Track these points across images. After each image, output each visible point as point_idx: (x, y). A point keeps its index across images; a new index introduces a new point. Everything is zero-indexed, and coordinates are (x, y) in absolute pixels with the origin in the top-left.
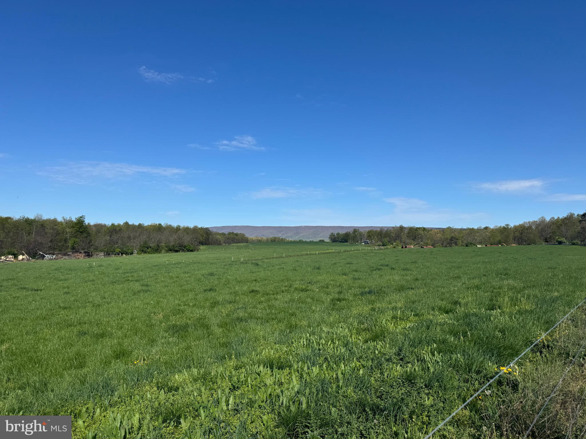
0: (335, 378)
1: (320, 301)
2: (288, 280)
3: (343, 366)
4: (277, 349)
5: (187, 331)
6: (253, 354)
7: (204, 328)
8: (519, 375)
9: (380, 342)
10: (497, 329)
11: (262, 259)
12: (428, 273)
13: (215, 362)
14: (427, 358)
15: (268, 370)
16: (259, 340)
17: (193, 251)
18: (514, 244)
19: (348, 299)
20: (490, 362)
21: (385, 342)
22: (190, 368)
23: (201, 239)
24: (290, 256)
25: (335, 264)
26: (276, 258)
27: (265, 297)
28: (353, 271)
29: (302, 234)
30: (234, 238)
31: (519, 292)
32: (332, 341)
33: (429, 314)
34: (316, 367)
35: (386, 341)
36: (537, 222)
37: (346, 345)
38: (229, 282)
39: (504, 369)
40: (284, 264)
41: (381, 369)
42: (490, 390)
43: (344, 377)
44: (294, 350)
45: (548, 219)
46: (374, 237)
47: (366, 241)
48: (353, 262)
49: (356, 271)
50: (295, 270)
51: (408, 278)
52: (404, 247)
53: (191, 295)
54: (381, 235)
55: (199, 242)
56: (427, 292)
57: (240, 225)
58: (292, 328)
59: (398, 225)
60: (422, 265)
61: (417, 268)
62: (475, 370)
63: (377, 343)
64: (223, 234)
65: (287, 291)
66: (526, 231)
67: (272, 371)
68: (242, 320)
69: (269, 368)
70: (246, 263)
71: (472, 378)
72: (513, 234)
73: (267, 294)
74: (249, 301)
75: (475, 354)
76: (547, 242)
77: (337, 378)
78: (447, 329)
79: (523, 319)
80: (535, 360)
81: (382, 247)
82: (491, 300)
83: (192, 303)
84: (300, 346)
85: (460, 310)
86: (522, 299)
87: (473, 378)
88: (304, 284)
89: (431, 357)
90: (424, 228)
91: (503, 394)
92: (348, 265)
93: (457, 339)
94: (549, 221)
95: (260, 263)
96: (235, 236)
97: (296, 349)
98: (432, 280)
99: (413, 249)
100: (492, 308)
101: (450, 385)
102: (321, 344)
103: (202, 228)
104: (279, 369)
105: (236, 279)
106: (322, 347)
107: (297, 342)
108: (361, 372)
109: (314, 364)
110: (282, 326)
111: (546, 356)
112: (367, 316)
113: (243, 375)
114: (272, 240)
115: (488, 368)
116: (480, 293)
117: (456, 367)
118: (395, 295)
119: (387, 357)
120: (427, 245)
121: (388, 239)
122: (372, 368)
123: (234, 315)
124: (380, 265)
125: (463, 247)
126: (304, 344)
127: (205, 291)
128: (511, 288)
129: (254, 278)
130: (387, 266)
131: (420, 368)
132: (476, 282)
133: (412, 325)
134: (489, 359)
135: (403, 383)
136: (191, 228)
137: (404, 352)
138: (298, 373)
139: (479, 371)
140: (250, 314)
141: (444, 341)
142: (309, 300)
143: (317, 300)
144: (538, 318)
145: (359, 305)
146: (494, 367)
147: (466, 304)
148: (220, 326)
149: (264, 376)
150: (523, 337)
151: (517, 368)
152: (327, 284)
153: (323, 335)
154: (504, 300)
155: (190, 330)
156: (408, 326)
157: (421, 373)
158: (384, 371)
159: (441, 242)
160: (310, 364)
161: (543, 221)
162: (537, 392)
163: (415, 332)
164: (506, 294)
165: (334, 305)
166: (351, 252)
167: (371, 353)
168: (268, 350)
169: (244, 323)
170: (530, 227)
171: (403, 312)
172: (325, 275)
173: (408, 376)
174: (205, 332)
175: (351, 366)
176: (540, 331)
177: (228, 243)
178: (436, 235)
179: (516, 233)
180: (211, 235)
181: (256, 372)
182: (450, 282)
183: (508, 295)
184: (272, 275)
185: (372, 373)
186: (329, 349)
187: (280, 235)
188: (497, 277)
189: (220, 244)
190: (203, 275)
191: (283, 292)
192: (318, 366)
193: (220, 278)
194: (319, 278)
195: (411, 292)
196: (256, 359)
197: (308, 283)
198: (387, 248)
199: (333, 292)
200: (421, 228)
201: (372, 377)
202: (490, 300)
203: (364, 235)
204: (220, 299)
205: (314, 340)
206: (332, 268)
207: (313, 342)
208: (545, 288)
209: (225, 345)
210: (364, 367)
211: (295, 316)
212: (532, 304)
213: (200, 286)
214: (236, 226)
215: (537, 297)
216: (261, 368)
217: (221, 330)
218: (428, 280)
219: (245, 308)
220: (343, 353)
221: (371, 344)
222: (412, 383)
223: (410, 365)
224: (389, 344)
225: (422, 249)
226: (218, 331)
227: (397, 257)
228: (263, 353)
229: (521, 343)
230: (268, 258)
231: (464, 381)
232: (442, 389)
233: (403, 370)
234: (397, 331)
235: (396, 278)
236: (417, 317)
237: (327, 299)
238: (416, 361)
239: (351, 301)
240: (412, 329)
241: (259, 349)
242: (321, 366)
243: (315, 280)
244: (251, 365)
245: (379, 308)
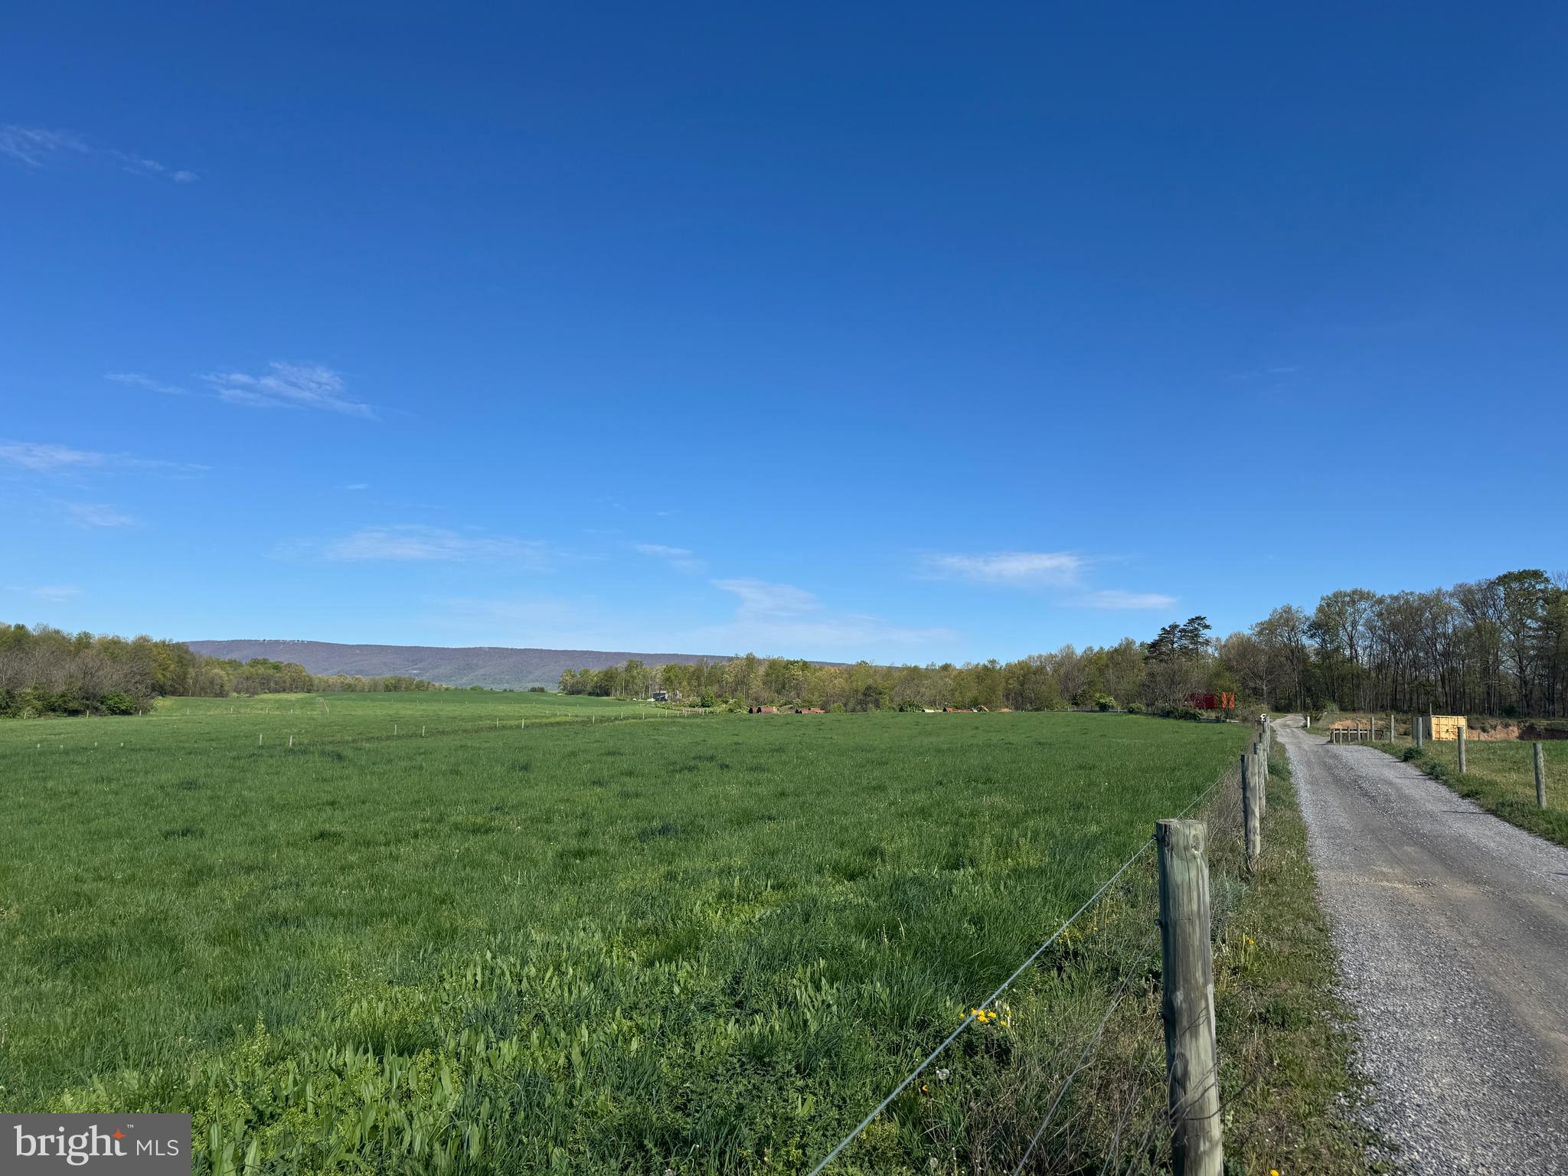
0: (564, 1068)
1: (523, 859)
2: (433, 801)
3: (585, 1032)
4: (397, 999)
5: (105, 959)
6: (323, 1016)
7: (161, 949)
8: (1012, 1026)
9: (685, 963)
10: (966, 915)
11: (354, 741)
12: (809, 778)
13: (199, 1047)
14: (802, 996)
15: (367, 1060)
16: (338, 976)
17: (131, 714)
18: (1007, 707)
19: (606, 852)
20: (948, 997)
21: (699, 961)
22: (115, 1069)
23: (160, 676)
24: (443, 733)
25: (573, 754)
26: (399, 737)
27: (360, 852)
28: (622, 774)
29: (482, 671)
30: (268, 679)
31: (1014, 825)
32: (557, 968)
33: (809, 882)
34: (511, 1041)
35: (701, 959)
36: (1056, 656)
37: (594, 977)
38: (246, 807)
39: (980, 1014)
40: (423, 756)
41: (686, 1034)
42: (947, 1068)
43: (588, 1063)
44: (445, 999)
45: (1079, 651)
46: (680, 683)
47: (659, 694)
48: (622, 751)
49: (630, 774)
50: (457, 773)
51: (762, 792)
52: (755, 709)
53: (119, 849)
54: (698, 678)
55: (153, 684)
56: (807, 825)
57: (288, 639)
58: (442, 937)
59: (743, 654)
60: (797, 758)
61: (784, 763)
62: (915, 1019)
63: (677, 966)
64: (234, 664)
65: (430, 833)
66: (1033, 678)
67: (381, 1062)
68: (285, 920)
69: (370, 1055)
70: (304, 752)
71: (907, 1040)
72: (1004, 684)
73: (368, 844)
74: (309, 865)
75: (915, 981)
76: (1077, 704)
77: (569, 1068)
78: (852, 920)
79: (1023, 889)
80: (1047, 987)
81: (701, 710)
82: (954, 844)
83: (124, 871)
84: (463, 986)
85: (884, 871)
86: (1022, 841)
87: (909, 1040)
88: (482, 812)
89: (812, 993)
90: (805, 663)
91: (975, 1074)
92: (610, 759)
93: (874, 943)
94: (1082, 657)
95: (348, 752)
96: (271, 672)
97: (451, 997)
98: (818, 794)
99: (777, 715)
100: (956, 866)
101: (857, 1062)
102: (525, 979)
103: (164, 642)
104: (401, 1055)
105: (271, 799)
106: (528, 986)
107: (454, 977)
108: (635, 1045)
109: (503, 1035)
110: (412, 934)
111: (1070, 978)
112: (655, 894)
113: (291, 1077)
114: (387, 686)
115: (944, 1015)
116: (929, 826)
117: (870, 1015)
118: (727, 837)
119: (703, 1000)
120: (809, 704)
121: (715, 688)
122: (662, 1033)
123: (262, 907)
124: (694, 758)
125: (892, 712)
126: (476, 981)
127: (167, 835)
128: (999, 815)
129: (329, 798)
130: (712, 758)
131: (785, 1025)
132: (921, 798)
133: (768, 913)
134: (947, 991)
135: (743, 1064)
136: (127, 644)
137: (745, 984)
138: (458, 1060)
139: (923, 1021)
140: (311, 901)
141: (844, 952)
142: (493, 857)
143: (517, 858)
144: (1056, 887)
145: (634, 866)
146: (957, 1011)
147: (897, 856)
148: (214, 940)
149: (356, 1077)
150: (1023, 933)
151: (1008, 1009)
152: (548, 811)
153: (532, 953)
154: (982, 844)
155: (111, 953)
156: (757, 917)
157: (788, 1036)
158: (695, 1038)
159: (844, 700)
160: (492, 1034)
161: (1069, 655)
162: (1049, 1064)
163: (776, 930)
164: (985, 828)
165: (566, 868)
166: (617, 722)
167: (662, 993)
168: (369, 1003)
169: (293, 929)
170: (1041, 670)
171: (746, 880)
172: (542, 786)
173: (755, 1048)
174: (165, 959)
175: (608, 1031)
176: (1058, 917)
177: (247, 691)
178: (832, 681)
179: (1011, 681)
180: (193, 667)
181: (331, 1068)
182: (860, 801)
183: (990, 831)
184: (385, 788)
185: (664, 1045)
186: (547, 990)
187: (414, 673)
188: (967, 788)
189: (221, 694)
190: (162, 787)
191: (416, 836)
192: (515, 1038)
193: (218, 797)
194: (526, 793)
195: (767, 827)
196: (331, 1030)
197: (491, 810)
198: (712, 712)
199: (564, 833)
200: (797, 662)
201: (662, 1056)
202: (951, 844)
203: (655, 677)
204: (218, 858)
205: (505, 967)
206: (563, 765)
207: (503, 973)
208: (1071, 814)
209: (232, 995)
210: (642, 1031)
211: (452, 903)
212: (1042, 852)
213: (150, 822)
214: (277, 642)
215: (1054, 836)
216: (348, 1055)
217: (217, 951)
218: (810, 794)
219: (298, 885)
220: (585, 998)
221: (662, 969)
222: (764, 1064)
223: (759, 1018)
224: (710, 966)
225: (798, 717)
226: (208, 955)
227: (737, 735)
228: (354, 1011)
229: (1017, 949)
230: (372, 738)
231: (889, 1050)
232: (837, 1075)
233: (743, 1032)
234: (731, 930)
235: (732, 790)
236: (781, 892)
237: (545, 852)
238: (775, 1007)
239: (613, 857)
240: (766, 923)
241: (339, 1003)
242: (524, 1037)
243: (513, 800)
244: (316, 1048)
245: (685, 872)
